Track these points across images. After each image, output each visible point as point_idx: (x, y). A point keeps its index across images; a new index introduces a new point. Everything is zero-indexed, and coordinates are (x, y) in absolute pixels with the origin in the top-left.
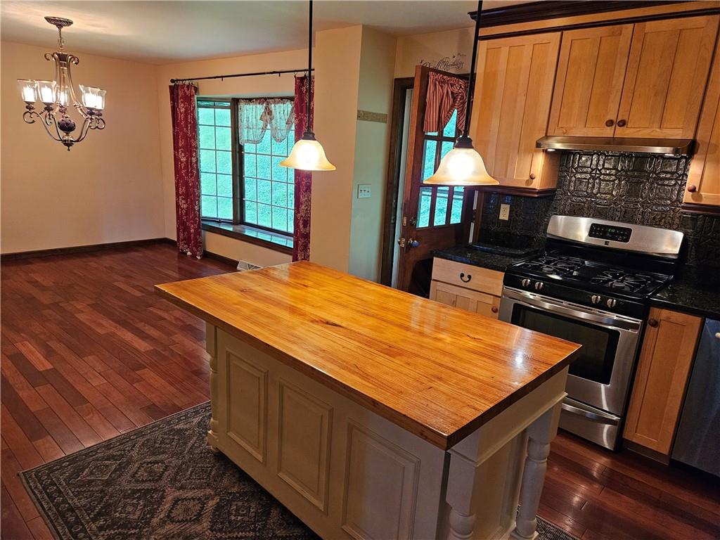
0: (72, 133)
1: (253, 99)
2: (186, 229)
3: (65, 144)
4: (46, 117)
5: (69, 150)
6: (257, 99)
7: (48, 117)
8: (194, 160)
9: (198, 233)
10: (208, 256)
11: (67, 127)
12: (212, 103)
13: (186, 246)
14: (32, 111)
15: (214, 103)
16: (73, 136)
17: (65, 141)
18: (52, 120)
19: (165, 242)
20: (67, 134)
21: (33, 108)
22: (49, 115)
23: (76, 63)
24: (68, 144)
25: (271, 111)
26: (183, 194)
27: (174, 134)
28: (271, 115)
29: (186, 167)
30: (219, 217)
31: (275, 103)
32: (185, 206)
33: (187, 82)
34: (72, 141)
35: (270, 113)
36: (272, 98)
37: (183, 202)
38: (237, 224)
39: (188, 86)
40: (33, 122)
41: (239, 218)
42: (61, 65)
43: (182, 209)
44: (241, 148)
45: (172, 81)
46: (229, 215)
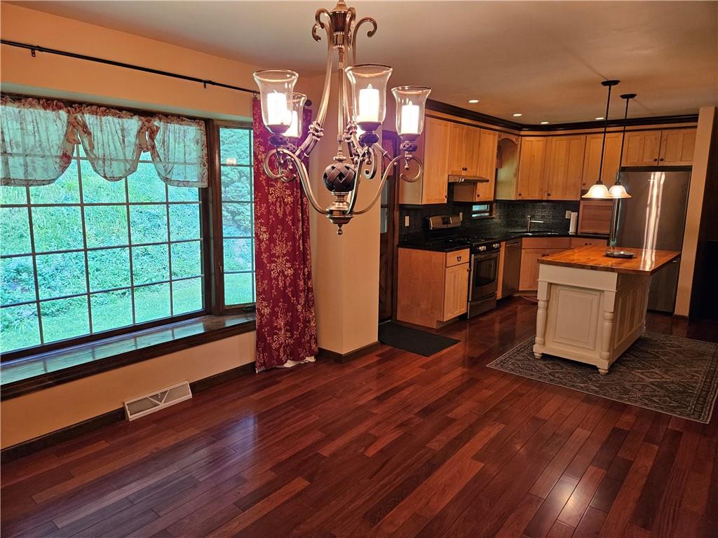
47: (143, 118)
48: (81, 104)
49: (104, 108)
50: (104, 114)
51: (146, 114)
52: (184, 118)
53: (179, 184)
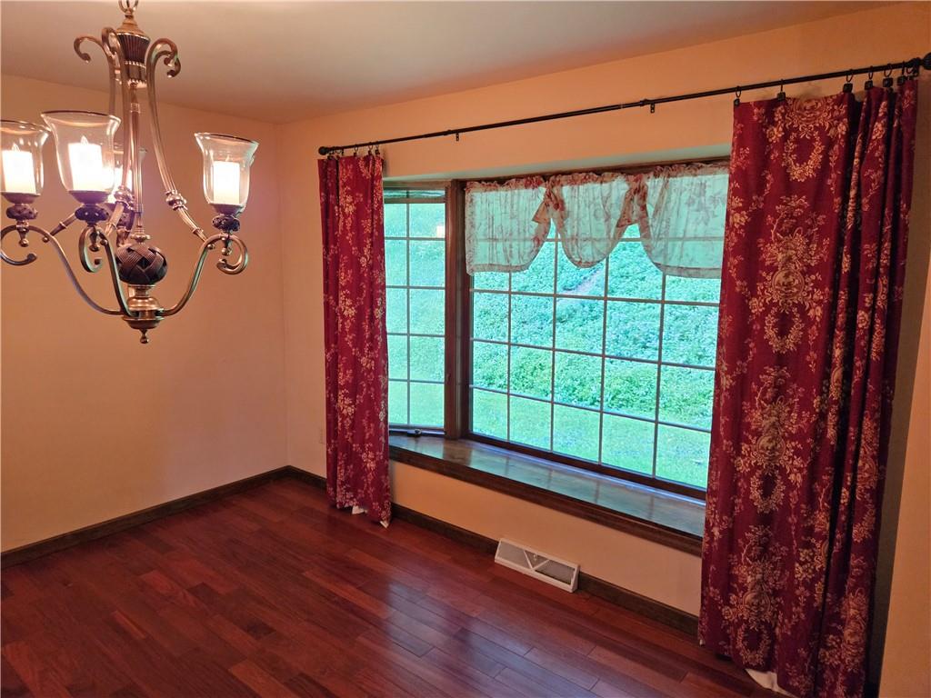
0: (154, 288)
1: (510, 178)
2: (354, 459)
3: (134, 325)
4: (82, 243)
5: (144, 341)
6: (519, 178)
7: (88, 243)
8: (378, 313)
9: (383, 470)
10: (402, 516)
11: (141, 272)
12: (402, 193)
13: (350, 495)
14: (28, 223)
15: (410, 192)
16: (158, 296)
17: (137, 313)
18: (102, 254)
19: (289, 476)
20: (141, 294)
21: (30, 216)
22: (94, 235)
23: (173, 73)
24: (142, 322)
25: (562, 202)
26: (347, 385)
27: (325, 261)
28: (563, 209)
29: (357, 328)
30: (412, 423)
31: (573, 182)
32: (350, 410)
33: (364, 151)
34: (157, 313)
35: (560, 205)
36: (563, 173)
37: (348, 401)
38: (455, 439)
39: (367, 159)
40: (31, 259)
41: (458, 424)
42: (128, 73)
43: (344, 417)
44: (467, 281)
45: (323, 151)
46: (437, 419)
47: (632, 178)
48: (557, 174)
49: (584, 174)
50: (584, 181)
51: (634, 171)
52: (700, 164)
53: (683, 271)
